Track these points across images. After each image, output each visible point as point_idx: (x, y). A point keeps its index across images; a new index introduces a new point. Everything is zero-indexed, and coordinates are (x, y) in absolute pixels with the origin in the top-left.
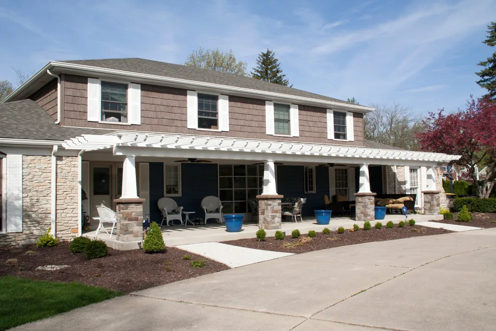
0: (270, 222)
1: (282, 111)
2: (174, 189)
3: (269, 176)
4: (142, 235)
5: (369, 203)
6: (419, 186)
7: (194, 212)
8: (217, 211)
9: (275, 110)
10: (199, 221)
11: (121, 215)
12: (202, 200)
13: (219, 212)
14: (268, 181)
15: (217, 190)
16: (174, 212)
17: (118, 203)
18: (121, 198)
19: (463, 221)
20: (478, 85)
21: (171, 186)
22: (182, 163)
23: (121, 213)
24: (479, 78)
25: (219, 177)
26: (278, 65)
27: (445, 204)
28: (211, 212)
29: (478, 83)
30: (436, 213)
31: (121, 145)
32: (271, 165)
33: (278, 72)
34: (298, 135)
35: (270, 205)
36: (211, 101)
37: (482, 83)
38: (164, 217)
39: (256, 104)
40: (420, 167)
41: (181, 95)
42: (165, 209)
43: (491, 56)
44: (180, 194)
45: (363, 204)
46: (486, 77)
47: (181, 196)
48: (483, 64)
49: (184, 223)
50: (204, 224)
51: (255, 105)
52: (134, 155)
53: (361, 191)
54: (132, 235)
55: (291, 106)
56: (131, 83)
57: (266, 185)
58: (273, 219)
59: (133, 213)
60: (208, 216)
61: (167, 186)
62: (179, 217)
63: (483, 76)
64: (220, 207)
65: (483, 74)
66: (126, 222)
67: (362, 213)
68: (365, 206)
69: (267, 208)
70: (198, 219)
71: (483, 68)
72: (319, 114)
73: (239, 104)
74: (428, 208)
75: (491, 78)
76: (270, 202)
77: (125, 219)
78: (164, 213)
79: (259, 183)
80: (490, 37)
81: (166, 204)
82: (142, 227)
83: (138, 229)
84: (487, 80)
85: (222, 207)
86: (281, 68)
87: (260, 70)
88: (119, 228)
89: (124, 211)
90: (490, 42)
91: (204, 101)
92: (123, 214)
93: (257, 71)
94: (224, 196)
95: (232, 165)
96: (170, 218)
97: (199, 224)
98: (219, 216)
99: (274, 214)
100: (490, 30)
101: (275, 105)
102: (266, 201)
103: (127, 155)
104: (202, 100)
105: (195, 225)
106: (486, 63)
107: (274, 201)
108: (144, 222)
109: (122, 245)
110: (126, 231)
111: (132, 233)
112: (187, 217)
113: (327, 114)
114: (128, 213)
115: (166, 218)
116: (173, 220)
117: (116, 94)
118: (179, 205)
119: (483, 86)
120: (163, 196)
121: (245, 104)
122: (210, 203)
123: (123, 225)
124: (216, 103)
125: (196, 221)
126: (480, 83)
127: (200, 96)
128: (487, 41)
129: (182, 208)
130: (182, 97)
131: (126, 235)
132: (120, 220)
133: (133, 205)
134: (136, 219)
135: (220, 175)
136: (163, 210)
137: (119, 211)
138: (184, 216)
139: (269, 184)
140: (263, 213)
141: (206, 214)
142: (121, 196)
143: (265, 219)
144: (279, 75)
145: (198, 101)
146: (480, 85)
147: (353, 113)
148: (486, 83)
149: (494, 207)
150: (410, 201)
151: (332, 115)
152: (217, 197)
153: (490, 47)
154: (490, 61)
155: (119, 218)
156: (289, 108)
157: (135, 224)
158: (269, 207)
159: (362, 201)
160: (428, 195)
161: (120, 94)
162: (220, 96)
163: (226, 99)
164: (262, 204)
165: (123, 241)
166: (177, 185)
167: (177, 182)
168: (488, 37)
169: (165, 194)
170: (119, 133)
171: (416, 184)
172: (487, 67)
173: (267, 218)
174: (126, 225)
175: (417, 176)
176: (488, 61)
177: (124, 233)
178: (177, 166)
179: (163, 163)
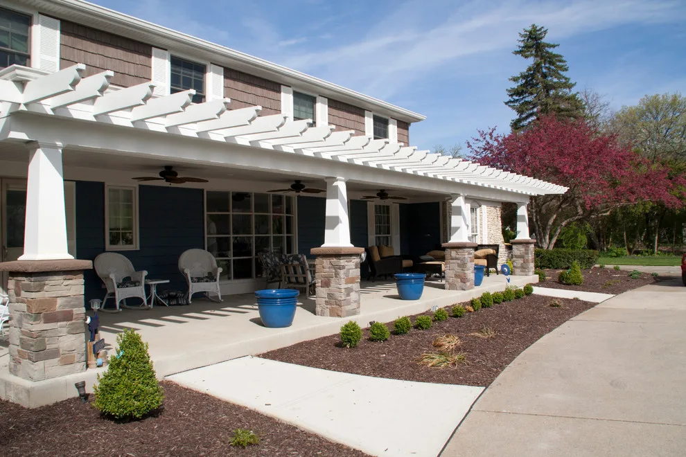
0: (343, 303)
1: (305, 106)
2: (124, 235)
3: (337, 208)
4: (83, 358)
5: (469, 260)
6: (479, 233)
7: (168, 281)
8: (211, 277)
9: (295, 103)
10: (175, 297)
11: (24, 307)
12: (178, 256)
13: (215, 280)
14: (336, 220)
15: (204, 238)
16: (127, 282)
17: (14, 274)
18: (21, 258)
21: (118, 229)
22: (141, 187)
23: (23, 302)
24: (508, 98)
25: (206, 213)
27: (504, 259)
28: (199, 280)
29: (506, 103)
30: (531, 273)
31: (23, 108)
32: (342, 186)
35: (343, 267)
36: (193, 73)
37: (512, 104)
38: (109, 292)
39: (267, 89)
40: (480, 206)
41: (140, 53)
42: (112, 276)
43: (524, 70)
44: (136, 246)
45: (459, 262)
46: (516, 97)
47: (138, 249)
48: (515, 79)
49: (149, 302)
50: (188, 304)
51: (265, 91)
52: (59, 144)
54: (56, 360)
55: (317, 99)
56: (40, 13)
57: (333, 227)
58: (348, 295)
59: (59, 301)
60: (194, 288)
61: (111, 229)
62: (139, 292)
63: (511, 95)
64: (216, 270)
65: (513, 93)
66: (39, 326)
67: (457, 276)
68: (463, 265)
69: (337, 275)
70: (173, 294)
71: (515, 85)
72: (353, 117)
73: (240, 86)
74: (519, 265)
75: (522, 99)
76: (343, 262)
77: (37, 317)
78: (108, 285)
80: (522, 47)
81: (113, 266)
82: (83, 336)
83: (70, 340)
84: (517, 100)
85: (220, 270)
88: (18, 342)
89: (33, 295)
90: (523, 53)
91: (182, 72)
92: (29, 303)
94: (220, 248)
95: (227, 194)
96: (121, 294)
97: (179, 304)
98: (213, 288)
99: (350, 285)
100: (523, 39)
101: (296, 94)
102: (334, 260)
103: (41, 140)
104: (177, 69)
105: (170, 305)
106: (518, 78)
107: (348, 259)
108: (89, 321)
109: (28, 391)
110: (37, 350)
111: (55, 354)
112: (154, 291)
113: (366, 117)
114: (42, 302)
115: (113, 294)
116: (126, 299)
117: (7, 33)
118: (138, 268)
119: (513, 107)
120: (104, 251)
121: (250, 87)
122: (195, 262)
123: (30, 334)
124: (202, 78)
125: (170, 298)
126: (510, 104)
127: (175, 62)
128: (517, 53)
129: (145, 273)
130: (142, 58)
131: (41, 364)
132: (20, 321)
133: (58, 279)
134: (68, 316)
135: (208, 211)
136: (108, 277)
137: (18, 294)
138: (148, 288)
139: (340, 225)
140: (326, 284)
141: (191, 284)
142: (22, 253)
143: (330, 296)
145: (172, 70)
146: (509, 106)
147: (398, 121)
148: (516, 104)
149: (568, 261)
150: (492, 255)
151: (372, 120)
152: (204, 249)
153: (523, 58)
154: (524, 77)
155: (16, 315)
156: (315, 102)
157: (65, 330)
158: (342, 272)
159: (457, 256)
160: (521, 246)
161: (13, 34)
162: (210, 67)
163: (219, 73)
164: (324, 266)
165: (31, 378)
166: (130, 228)
167: (130, 221)
168: (519, 46)
169: (108, 246)
170: (18, 72)
171: (475, 229)
172: (519, 84)
173: (337, 295)
174: (40, 336)
175: (476, 218)
176: (521, 76)
177: (33, 355)
178: (131, 191)
179: (103, 184)
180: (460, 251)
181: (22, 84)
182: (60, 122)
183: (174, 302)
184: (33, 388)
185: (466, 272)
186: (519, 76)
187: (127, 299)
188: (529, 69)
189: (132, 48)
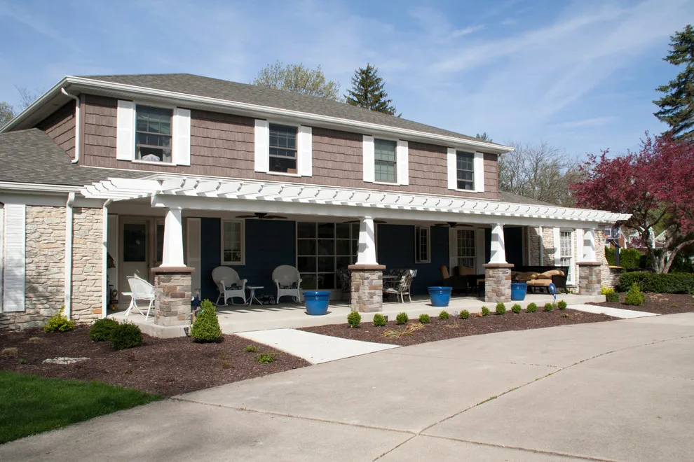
0: (366, 303)
1: (385, 149)
2: (234, 254)
3: (367, 239)
4: (190, 318)
5: (504, 278)
6: (573, 256)
7: (262, 287)
8: (294, 286)
9: (376, 148)
10: (268, 299)
11: (161, 290)
12: (273, 270)
13: (297, 288)
14: (365, 246)
15: (295, 258)
16: (235, 286)
17: (158, 273)
18: (161, 266)
19: (633, 304)
20: (656, 118)
21: (231, 250)
22: (246, 220)
23: (161, 287)
24: (658, 109)
25: (297, 239)
26: (382, 87)
27: (607, 281)
28: (285, 287)
29: (656, 115)
31: (162, 193)
32: (370, 224)
33: (381, 95)
34: (407, 183)
35: (367, 278)
36: (288, 134)
37: (662, 115)
38: (221, 293)
39: (349, 139)
40: (574, 230)
41: (246, 125)
42: (222, 282)
43: (674, 78)
44: (243, 262)
45: (495, 279)
46: (667, 108)
47: (244, 264)
48: (663, 89)
49: (249, 302)
50: (276, 304)
51: (348, 141)
52: (180, 208)
53: (493, 261)
54: (176, 317)
55: (398, 143)
56: (178, 107)
57: (362, 251)
58: (372, 297)
59: (178, 288)
60: (281, 293)
61: (225, 251)
62: (241, 293)
63: (663, 106)
64: (298, 281)
65: (664, 103)
66: (168, 299)
67: (493, 291)
68: (498, 282)
69: (363, 283)
70: (267, 296)
71: (663, 95)
72: (435, 154)
73: (326, 139)
74: (585, 286)
75: (675, 109)
76: (367, 275)
77: (167, 294)
78: (220, 288)
79: (353, 248)
80: (674, 52)
81: (224, 276)
83: (184, 308)
84: (669, 111)
85: (301, 281)
86: (385, 90)
87: (356, 92)
88: (159, 308)
89: (166, 284)
90: (674, 59)
91: (279, 134)
92: (164, 288)
93: (353, 94)
94: (304, 266)
95: (315, 223)
96: (228, 294)
97: (270, 304)
98: (296, 293)
99: (373, 291)
100: (674, 43)
101: (376, 141)
102: (362, 273)
103: (171, 207)
104: (275, 133)
105: (263, 304)
106: (668, 87)
107: (373, 273)
108: (193, 299)
109: (162, 330)
110: (167, 311)
111: (175, 314)
112: (253, 294)
113: (448, 154)
114: (170, 287)
115: (223, 295)
117: (157, 123)
118: (242, 278)
119: (662, 119)
120: (219, 265)
121: (335, 140)
122: (285, 275)
123: (164, 303)
124: (294, 137)
125: (264, 300)
126: (659, 115)
127: (273, 128)
129: (245, 281)
130: (248, 128)
131: (168, 318)
132: (160, 297)
133: (178, 277)
134: (182, 296)
135: (299, 237)
136: (220, 283)
137: (159, 284)
138: (248, 292)
139: (367, 249)
140: (357, 290)
141: (279, 290)
142: (161, 263)
143: (359, 298)
144: (382, 100)
145: (270, 134)
146: (659, 118)
147: (484, 153)
148: (667, 115)
149: (675, 285)
150: (559, 276)
151: (455, 156)
152: (295, 266)
153: (673, 65)
154: (673, 86)
155: (158, 294)
156: (396, 146)
157: (181, 302)
158: (366, 282)
159: (494, 275)
160: (585, 268)
161: (162, 123)
162: (301, 128)
163: (308, 132)
164: (356, 277)
165: (164, 325)
166: (239, 250)
167: (239, 245)
168: (671, 52)
169: (223, 262)
170: (160, 177)
171: (568, 252)
172: (669, 94)
173: (363, 297)
174: (168, 304)
175: (570, 241)
176: (671, 85)
177: (165, 314)
178: (239, 224)
179: (220, 219)
180: (496, 270)
181: (161, 182)
182: (180, 198)
183: (267, 302)
184: (164, 329)
185: (500, 288)
186: (669, 85)
187: (234, 298)
188: (680, 77)
189: (240, 122)
